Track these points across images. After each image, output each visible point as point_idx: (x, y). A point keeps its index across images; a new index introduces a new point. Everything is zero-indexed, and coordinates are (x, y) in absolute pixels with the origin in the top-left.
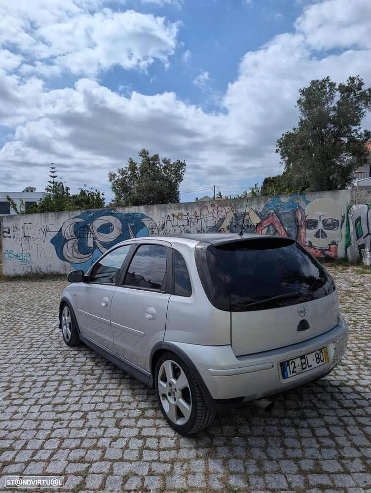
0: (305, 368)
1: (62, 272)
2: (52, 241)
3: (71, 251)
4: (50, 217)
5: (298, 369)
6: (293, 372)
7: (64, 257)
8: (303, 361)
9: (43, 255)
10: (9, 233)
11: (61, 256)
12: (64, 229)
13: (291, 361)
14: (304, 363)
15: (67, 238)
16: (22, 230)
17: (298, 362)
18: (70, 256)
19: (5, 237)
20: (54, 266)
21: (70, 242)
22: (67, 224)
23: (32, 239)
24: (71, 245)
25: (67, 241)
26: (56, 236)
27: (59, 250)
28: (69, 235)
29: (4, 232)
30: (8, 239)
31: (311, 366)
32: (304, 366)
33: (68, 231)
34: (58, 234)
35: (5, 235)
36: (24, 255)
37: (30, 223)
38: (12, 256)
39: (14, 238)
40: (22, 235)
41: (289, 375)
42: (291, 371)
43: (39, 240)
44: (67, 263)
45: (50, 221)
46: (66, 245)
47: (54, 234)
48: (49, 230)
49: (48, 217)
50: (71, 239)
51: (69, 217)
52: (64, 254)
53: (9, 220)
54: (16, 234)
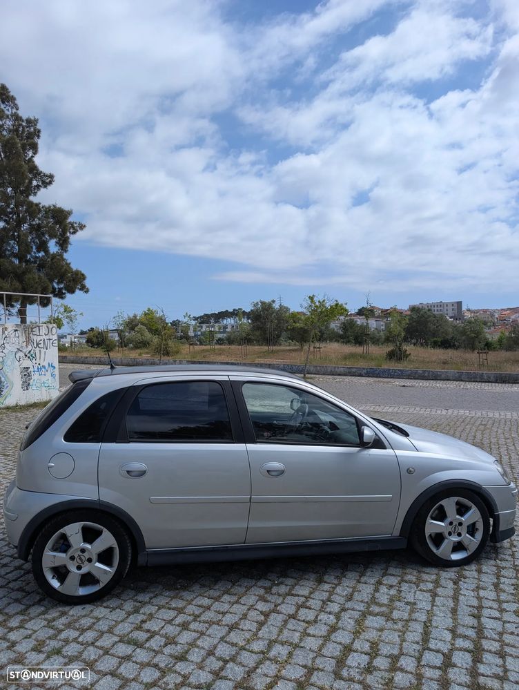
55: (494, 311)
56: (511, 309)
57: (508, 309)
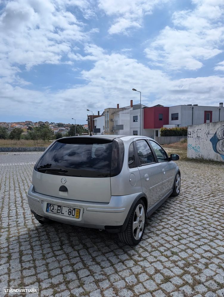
0: (59, 213)
1: (215, 160)
2: (211, 140)
3: (221, 147)
4: (210, 125)
5: (55, 211)
6: (52, 211)
7: (217, 150)
8: (59, 208)
9: (206, 148)
10: (190, 135)
11: (215, 150)
12: (217, 133)
13: (52, 205)
14: (59, 210)
15: (219, 139)
16: (196, 133)
17: (56, 207)
18: (221, 150)
19: (189, 137)
20: (211, 156)
21: (221, 141)
22: (220, 129)
23: (201, 138)
24: (221, 143)
25: (219, 140)
26: (213, 137)
27: (214, 146)
28: (220, 136)
29: (188, 134)
30: (190, 138)
31: (63, 214)
32: (59, 211)
33: (220, 134)
34: (214, 136)
35: (189, 136)
36: (197, 147)
37: (200, 129)
38: (191, 148)
39: (192, 137)
40: (196, 136)
41: (49, 211)
42: (51, 210)
43: (204, 139)
44: (218, 154)
45: (210, 128)
46: (218, 143)
47: (212, 136)
48: (210, 133)
49: (209, 125)
50: (221, 139)
51: (221, 125)
52: (217, 149)
53: (191, 128)
54: (193, 135)
55: (9, 123)
56: (15, 123)
57: (14, 123)
